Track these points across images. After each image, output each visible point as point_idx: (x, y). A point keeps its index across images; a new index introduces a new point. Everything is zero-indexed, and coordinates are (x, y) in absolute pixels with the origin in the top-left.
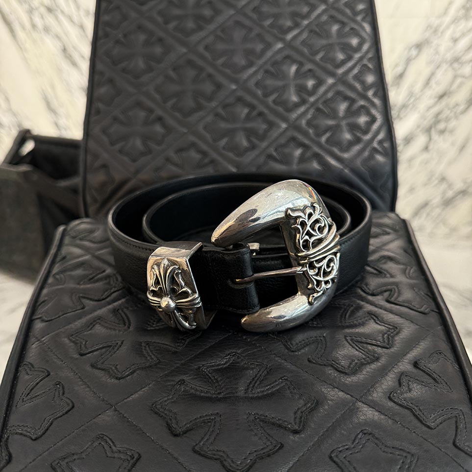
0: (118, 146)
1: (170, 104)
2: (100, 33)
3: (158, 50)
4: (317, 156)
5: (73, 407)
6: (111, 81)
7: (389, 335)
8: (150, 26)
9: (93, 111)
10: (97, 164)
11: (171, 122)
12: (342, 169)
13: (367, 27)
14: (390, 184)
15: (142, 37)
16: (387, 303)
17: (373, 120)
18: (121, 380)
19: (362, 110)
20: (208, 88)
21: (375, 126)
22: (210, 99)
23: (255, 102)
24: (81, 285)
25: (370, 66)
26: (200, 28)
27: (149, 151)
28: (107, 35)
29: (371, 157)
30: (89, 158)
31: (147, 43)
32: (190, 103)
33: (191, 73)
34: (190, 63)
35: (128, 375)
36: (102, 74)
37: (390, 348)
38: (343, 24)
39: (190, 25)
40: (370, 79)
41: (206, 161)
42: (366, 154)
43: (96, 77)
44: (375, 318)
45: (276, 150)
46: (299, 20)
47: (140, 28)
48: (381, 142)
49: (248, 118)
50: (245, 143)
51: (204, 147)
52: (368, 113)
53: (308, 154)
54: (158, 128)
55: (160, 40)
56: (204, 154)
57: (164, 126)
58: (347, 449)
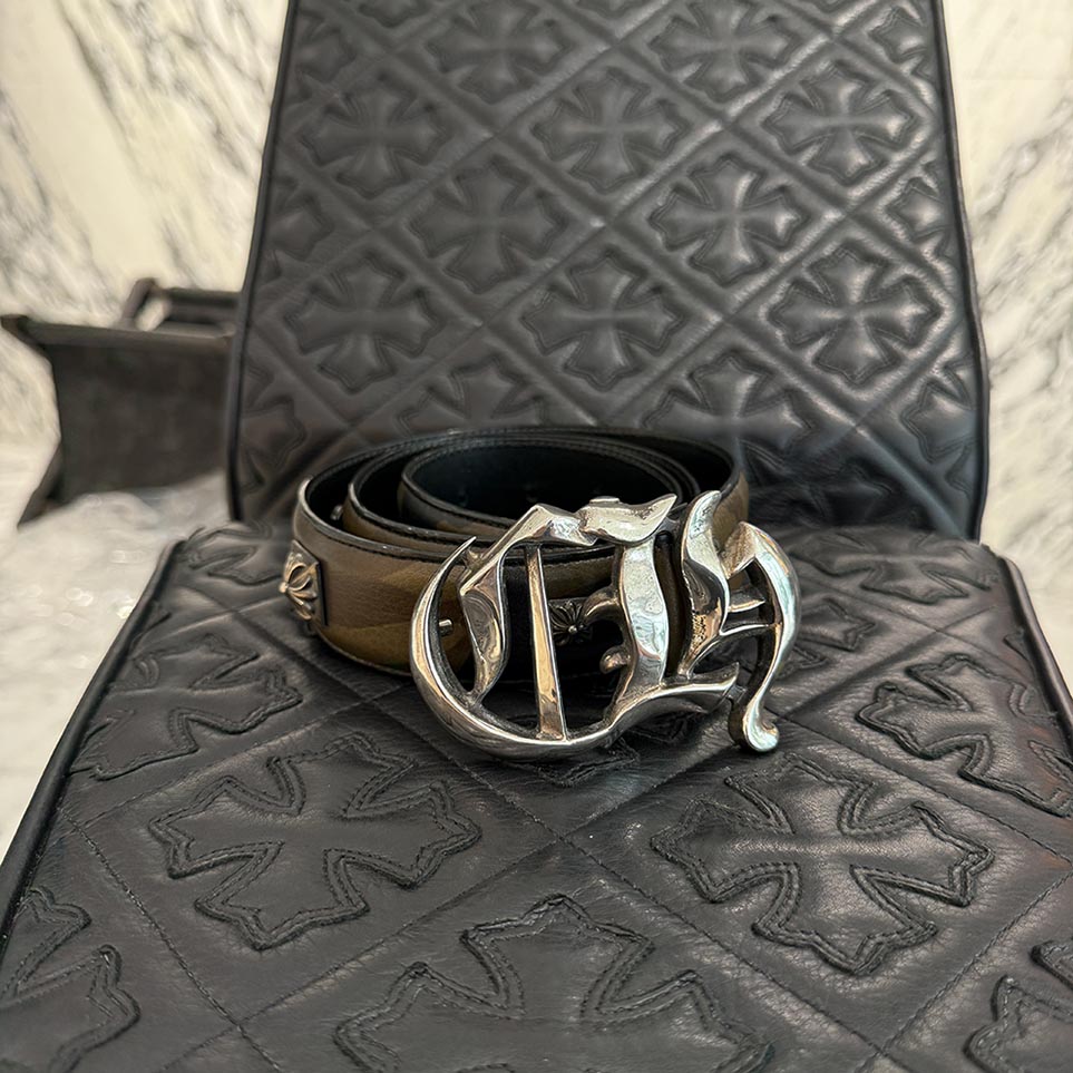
0: (318, 356)
1: (444, 259)
2: (292, 89)
3: (424, 132)
4: (792, 395)
5: (136, 1020)
6: (309, 200)
7: (965, 870)
8: (406, 74)
9: (264, 270)
10: (267, 393)
11: (445, 301)
12: (854, 430)
13: (926, 91)
14: (969, 470)
15: (388, 101)
16: (960, 781)
17: (934, 312)
18: (265, 953)
19: (908, 287)
20: (537, 224)
21: (939, 327)
22: (540, 251)
23: (647, 262)
24: (196, 689)
25: (930, 182)
26: (525, 84)
27: (392, 370)
28: (305, 94)
29: (925, 402)
30: (249, 381)
31: (398, 115)
32: (492, 259)
33: (499, 188)
34: (497, 163)
35: (285, 941)
36: (289, 182)
37: (969, 903)
38: (868, 83)
39: (503, 74)
40: (928, 214)
41: (523, 396)
42: (913, 394)
43: (277, 191)
44: (930, 821)
45: (691, 376)
46: (759, 68)
47: (385, 78)
48: (948, 368)
49: (628, 298)
50: (618, 358)
51: (521, 365)
52: (922, 297)
53: (770, 391)
54: (415, 317)
55: (430, 108)
56: (519, 380)
57: (430, 311)
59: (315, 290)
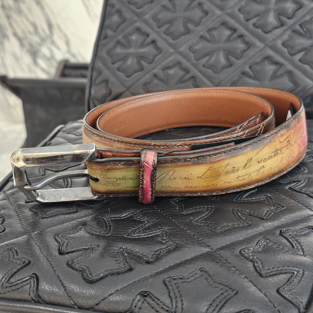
0: (117, 65)
1: (163, 29)
10: (100, 78)
18: (43, 219)
23: (236, 25)
27: (142, 69)
32: (180, 28)
41: (187, 77)
44: (269, 199)
45: (250, 67)
50: (223, 61)
56: (187, 71)
57: (157, 48)
58: (181, 279)
59: (118, 42)
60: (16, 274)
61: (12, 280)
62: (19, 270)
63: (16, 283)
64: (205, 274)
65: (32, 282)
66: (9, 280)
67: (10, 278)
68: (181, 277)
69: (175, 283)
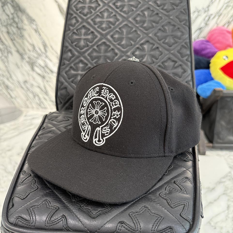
0: (71, 80)
1: (94, 61)
5: (38, 188)
10: (62, 87)
15: (84, 31)
17: (185, 71)
19: (180, 66)
28: (69, 30)
38: (174, 26)
43: (64, 49)
47: (84, 27)
55: (92, 32)
58: (136, 212)
59: (71, 67)
60: (53, 216)
61: (52, 219)
62: (54, 213)
63: (54, 221)
64: (147, 209)
65: (63, 219)
66: (50, 219)
67: (51, 218)
68: (137, 211)
69: (135, 215)
